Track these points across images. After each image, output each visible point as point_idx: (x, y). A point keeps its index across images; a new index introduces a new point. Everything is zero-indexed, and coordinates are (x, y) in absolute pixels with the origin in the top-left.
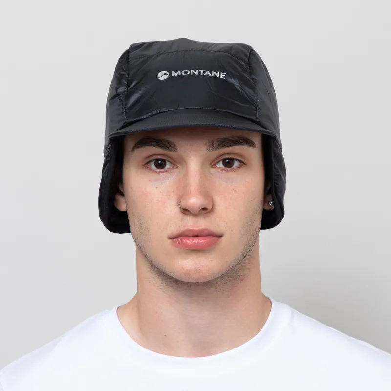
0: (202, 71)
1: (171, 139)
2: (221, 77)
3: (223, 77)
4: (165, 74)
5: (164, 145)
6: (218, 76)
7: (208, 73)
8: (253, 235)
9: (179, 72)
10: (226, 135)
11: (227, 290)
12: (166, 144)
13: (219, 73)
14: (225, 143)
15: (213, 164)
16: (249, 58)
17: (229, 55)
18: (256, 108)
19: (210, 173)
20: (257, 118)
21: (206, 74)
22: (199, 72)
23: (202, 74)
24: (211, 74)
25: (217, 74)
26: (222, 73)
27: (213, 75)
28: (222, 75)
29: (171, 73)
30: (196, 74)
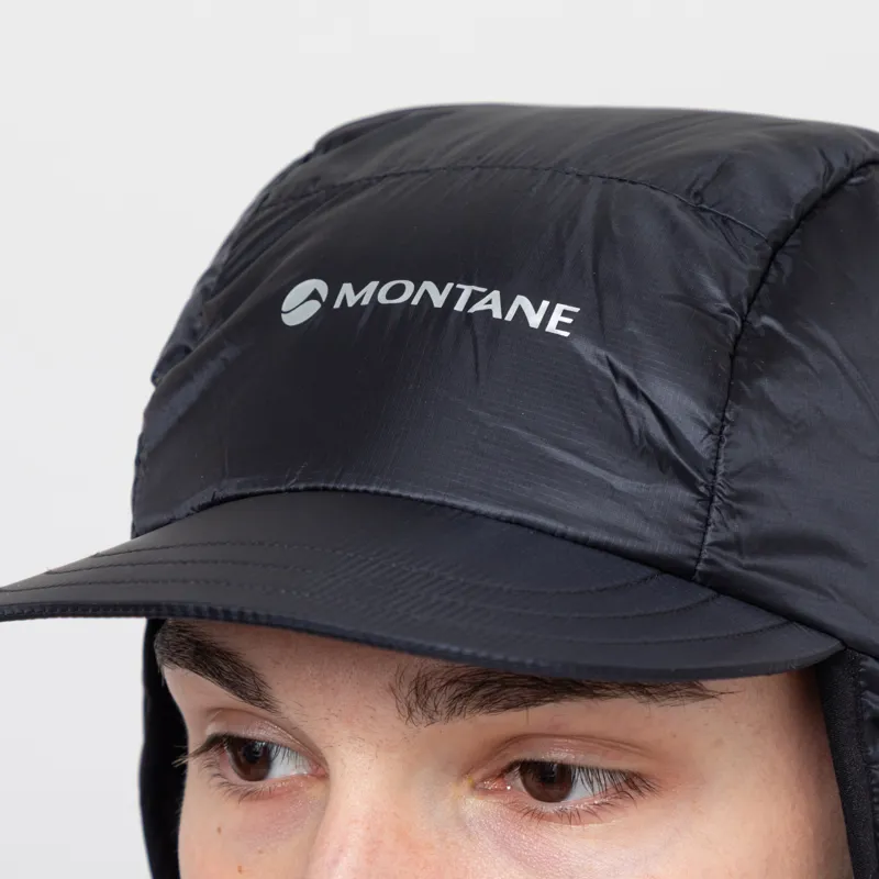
0: (467, 291)
2: (551, 327)
3: (561, 326)
4: (314, 295)
6: (534, 320)
7: (492, 303)
9: (373, 285)
13: (545, 304)
15: (477, 776)
16: (811, 212)
17: (672, 203)
18: (708, 501)
19: (461, 821)
20: (698, 560)
21: (479, 306)
22: (455, 294)
23: (459, 306)
24: (505, 311)
25: (536, 308)
26: (560, 307)
27: (509, 317)
28: (556, 317)
29: (334, 291)
30: (439, 300)
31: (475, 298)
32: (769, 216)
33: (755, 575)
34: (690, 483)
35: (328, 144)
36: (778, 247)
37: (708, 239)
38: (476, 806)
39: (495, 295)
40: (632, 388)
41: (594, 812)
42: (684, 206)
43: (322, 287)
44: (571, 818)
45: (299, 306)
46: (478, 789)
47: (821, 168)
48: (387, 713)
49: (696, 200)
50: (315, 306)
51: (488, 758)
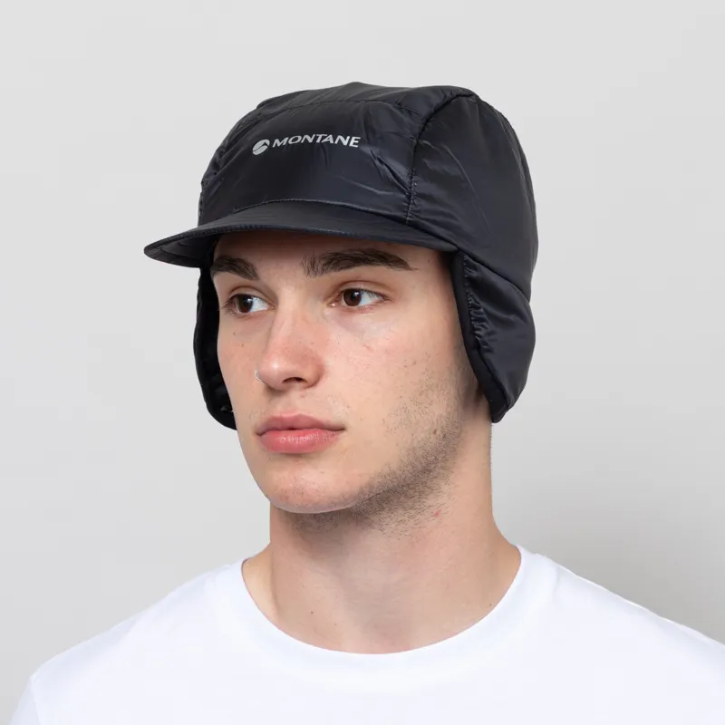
0: (320, 136)
1: (251, 258)
2: (351, 144)
3: (354, 144)
4: (265, 144)
5: (239, 267)
6: (345, 143)
7: (330, 139)
8: (435, 432)
9: (286, 139)
10: (339, 248)
11: (407, 533)
12: (242, 266)
13: (348, 138)
14: (337, 261)
15: (330, 300)
16: (438, 110)
17: (390, 106)
18: (409, 197)
19: (324, 317)
20: (407, 216)
21: (326, 140)
22: (316, 138)
23: (318, 141)
24: (334, 141)
25: (345, 139)
26: (354, 138)
27: (336, 142)
28: (353, 141)
29: (272, 142)
30: (310, 140)
31: (323, 138)
32: (424, 110)
33: (423, 222)
34: (403, 192)
35: (261, 106)
36: (428, 121)
37: (406, 119)
38: (329, 312)
39: (331, 136)
40: (381, 161)
41: (372, 307)
42: (395, 107)
43: (268, 142)
44: (363, 310)
45: (259, 148)
46: (329, 305)
47: (443, 96)
48: (300, 272)
49: (400, 106)
50: (266, 147)
51: (334, 293)
